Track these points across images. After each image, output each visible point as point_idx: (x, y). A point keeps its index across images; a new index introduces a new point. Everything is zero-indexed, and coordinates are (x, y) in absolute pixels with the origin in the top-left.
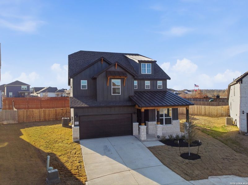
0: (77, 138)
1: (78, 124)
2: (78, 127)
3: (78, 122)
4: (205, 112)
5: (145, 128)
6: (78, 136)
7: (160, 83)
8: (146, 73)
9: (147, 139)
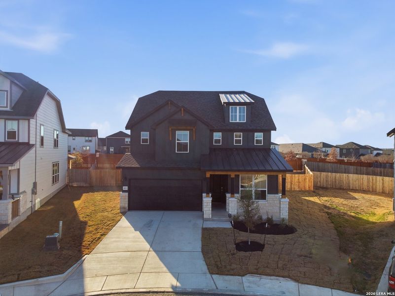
0: (124, 208)
1: (127, 189)
2: (127, 194)
3: (127, 187)
4: (383, 189)
5: (209, 202)
6: (127, 205)
7: (259, 136)
8: (238, 121)
9: (212, 217)
